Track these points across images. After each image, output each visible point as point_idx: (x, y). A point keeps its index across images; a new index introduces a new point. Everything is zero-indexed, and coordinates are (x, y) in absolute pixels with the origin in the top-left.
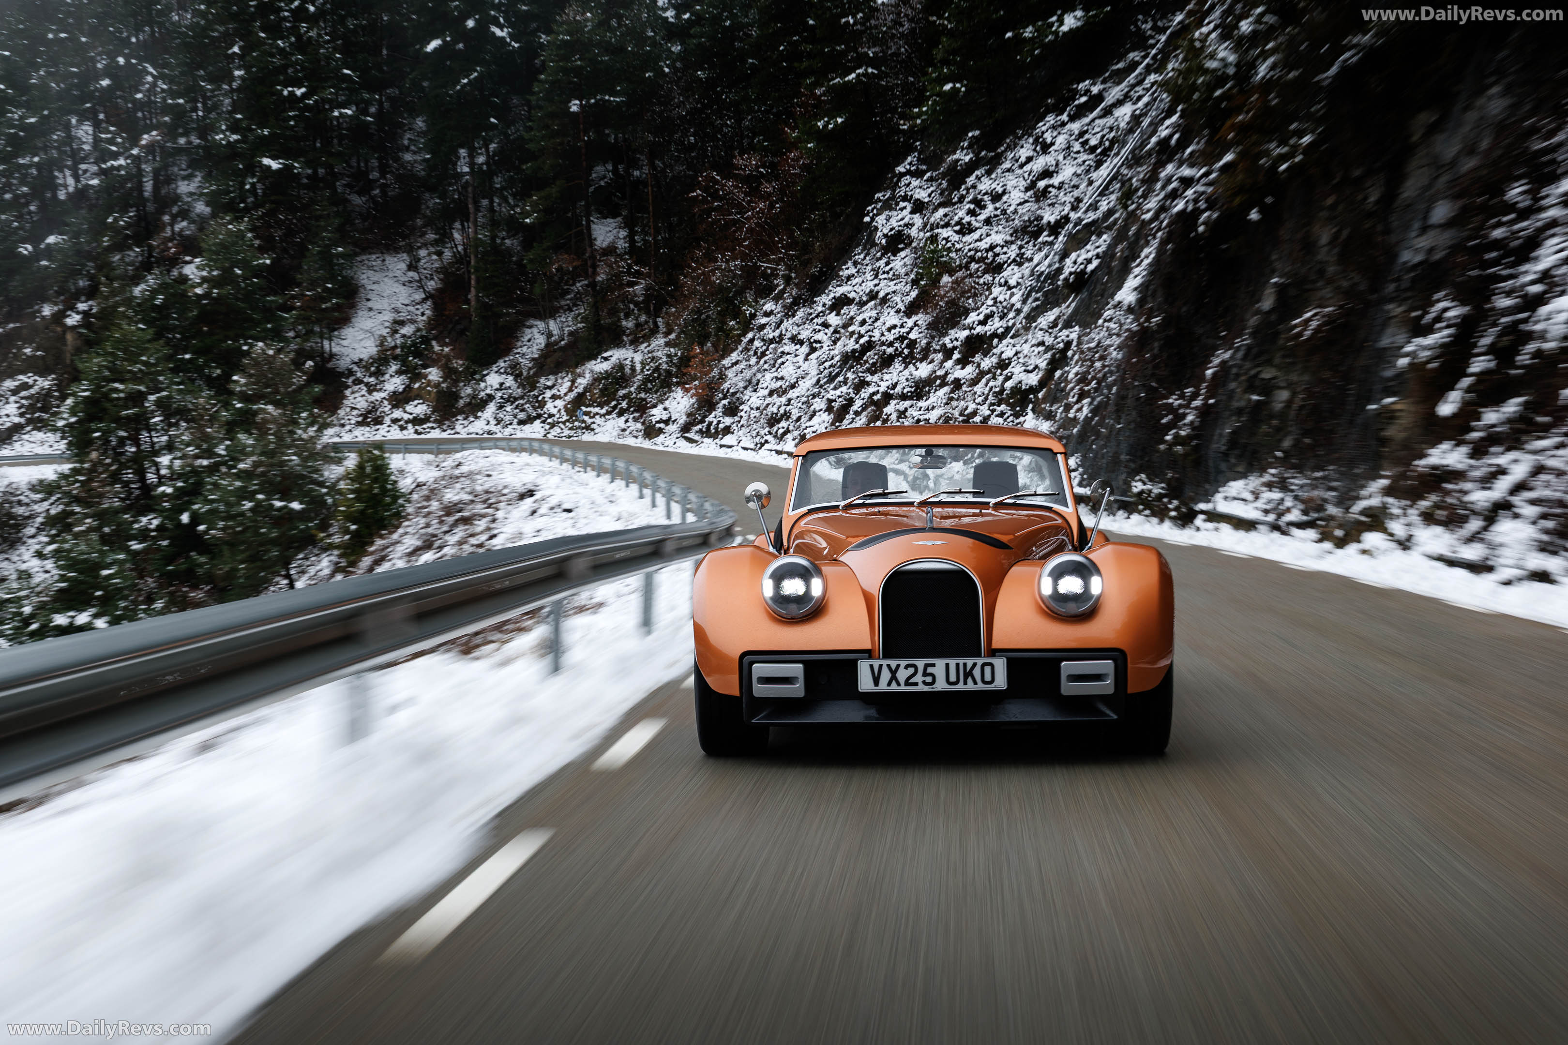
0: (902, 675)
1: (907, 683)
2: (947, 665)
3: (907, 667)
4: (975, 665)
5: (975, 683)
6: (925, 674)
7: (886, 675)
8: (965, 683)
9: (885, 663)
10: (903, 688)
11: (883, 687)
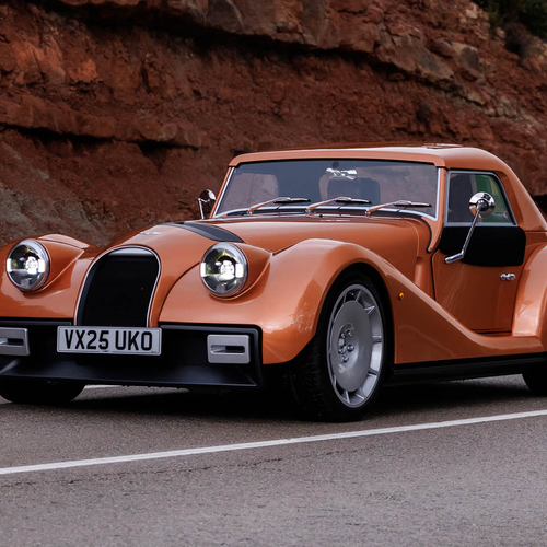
0: (86, 339)
1: (89, 347)
2: (117, 333)
3: (89, 333)
4: (137, 333)
5: (137, 349)
6: (101, 340)
7: (75, 340)
8: (129, 349)
9: (75, 329)
10: (86, 351)
11: (73, 349)
